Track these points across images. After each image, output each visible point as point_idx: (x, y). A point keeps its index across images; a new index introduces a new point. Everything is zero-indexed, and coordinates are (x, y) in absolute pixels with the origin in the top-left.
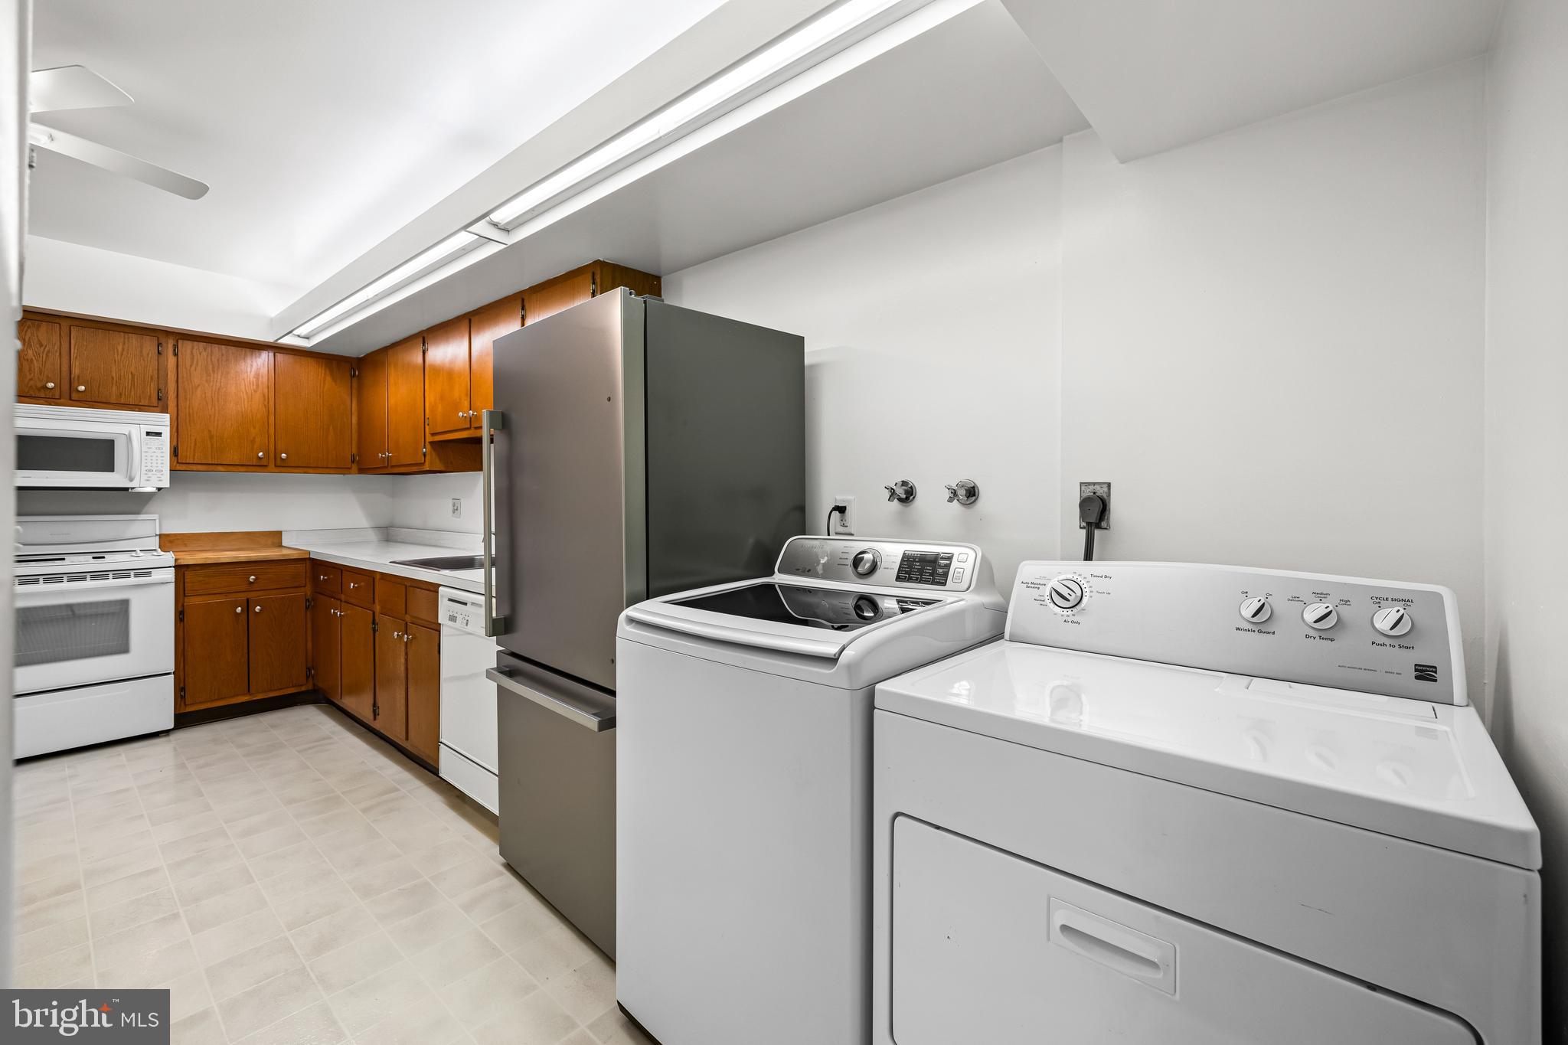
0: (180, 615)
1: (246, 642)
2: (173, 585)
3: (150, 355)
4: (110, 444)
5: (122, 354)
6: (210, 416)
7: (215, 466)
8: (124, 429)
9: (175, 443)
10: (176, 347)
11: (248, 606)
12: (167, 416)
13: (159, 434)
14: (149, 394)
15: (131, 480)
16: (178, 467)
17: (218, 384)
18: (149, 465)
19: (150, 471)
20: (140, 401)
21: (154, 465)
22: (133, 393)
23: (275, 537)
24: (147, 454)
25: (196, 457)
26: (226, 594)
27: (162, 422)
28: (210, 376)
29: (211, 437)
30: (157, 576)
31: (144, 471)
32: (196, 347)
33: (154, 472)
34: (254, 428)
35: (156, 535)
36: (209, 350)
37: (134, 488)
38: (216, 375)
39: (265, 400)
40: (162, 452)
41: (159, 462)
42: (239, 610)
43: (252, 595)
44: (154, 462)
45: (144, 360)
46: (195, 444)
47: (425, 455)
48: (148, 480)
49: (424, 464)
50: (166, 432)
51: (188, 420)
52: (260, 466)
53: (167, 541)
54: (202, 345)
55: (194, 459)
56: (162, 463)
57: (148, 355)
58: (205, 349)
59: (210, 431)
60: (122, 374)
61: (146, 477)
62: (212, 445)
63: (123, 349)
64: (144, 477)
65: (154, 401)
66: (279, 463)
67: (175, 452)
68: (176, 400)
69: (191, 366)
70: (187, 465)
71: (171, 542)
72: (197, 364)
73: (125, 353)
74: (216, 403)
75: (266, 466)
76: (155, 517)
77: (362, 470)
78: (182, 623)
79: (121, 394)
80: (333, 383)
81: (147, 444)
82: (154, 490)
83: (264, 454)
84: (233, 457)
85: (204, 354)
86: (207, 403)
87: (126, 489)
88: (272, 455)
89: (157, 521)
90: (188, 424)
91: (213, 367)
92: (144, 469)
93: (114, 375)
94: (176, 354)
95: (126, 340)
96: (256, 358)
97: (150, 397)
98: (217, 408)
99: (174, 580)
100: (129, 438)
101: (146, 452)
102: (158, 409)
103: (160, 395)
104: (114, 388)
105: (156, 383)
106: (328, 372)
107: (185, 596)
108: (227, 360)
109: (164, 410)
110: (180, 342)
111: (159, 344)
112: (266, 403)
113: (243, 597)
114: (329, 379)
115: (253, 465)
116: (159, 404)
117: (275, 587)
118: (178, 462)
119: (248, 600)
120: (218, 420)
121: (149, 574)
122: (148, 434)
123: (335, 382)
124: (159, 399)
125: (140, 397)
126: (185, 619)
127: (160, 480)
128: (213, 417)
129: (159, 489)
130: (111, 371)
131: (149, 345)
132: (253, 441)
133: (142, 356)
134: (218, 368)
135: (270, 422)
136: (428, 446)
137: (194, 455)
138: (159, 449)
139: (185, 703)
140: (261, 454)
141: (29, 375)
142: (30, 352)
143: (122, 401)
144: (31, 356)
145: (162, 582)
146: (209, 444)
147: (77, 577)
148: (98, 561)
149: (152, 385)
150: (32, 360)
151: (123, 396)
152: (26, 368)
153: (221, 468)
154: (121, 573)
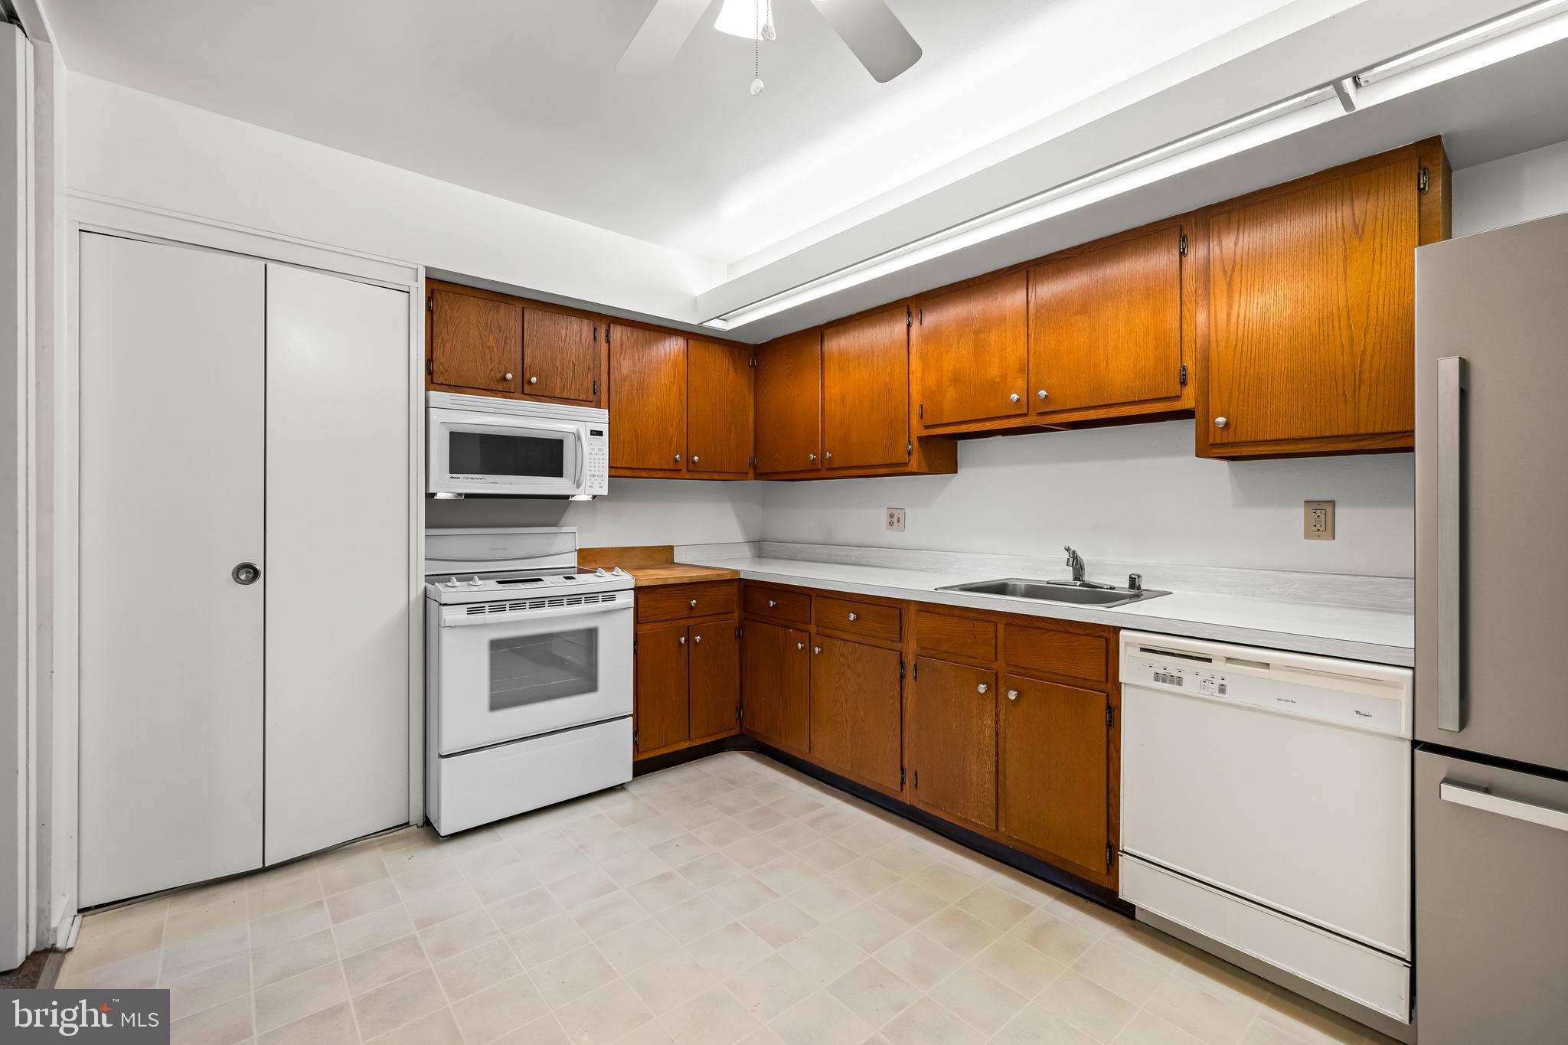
0: (635, 646)
1: (687, 678)
2: (631, 612)
3: (588, 342)
4: (559, 444)
5: (565, 341)
6: (636, 411)
7: (641, 471)
8: (571, 427)
9: (612, 444)
10: (608, 331)
11: (689, 635)
12: (605, 412)
13: (600, 434)
14: (586, 387)
15: (574, 486)
16: (614, 472)
17: (642, 375)
18: (593, 469)
19: (594, 476)
20: (579, 396)
21: (597, 469)
22: (573, 386)
24: (591, 456)
26: (671, 620)
27: (600, 418)
28: (636, 366)
29: (638, 437)
30: (619, 600)
31: (588, 476)
32: (625, 333)
33: (597, 477)
34: (672, 426)
35: (573, 551)
36: (635, 334)
37: (573, 496)
38: (640, 365)
40: (603, 455)
41: (592, 465)
42: (683, 639)
43: (692, 623)
44: (595, 465)
45: (583, 347)
46: (624, 444)
47: (909, 453)
48: (588, 487)
49: (906, 464)
50: (605, 430)
51: (618, 417)
52: (671, 472)
54: (629, 329)
55: (622, 462)
56: (602, 467)
57: (585, 340)
58: (632, 335)
59: (637, 430)
60: (565, 363)
61: (589, 483)
62: (637, 446)
63: (566, 335)
65: (593, 396)
66: (690, 467)
68: (608, 393)
69: (620, 355)
70: (617, 470)
72: (627, 353)
73: (567, 340)
74: (641, 397)
75: (681, 471)
77: (759, 476)
78: (636, 655)
79: (564, 387)
80: (735, 374)
81: (592, 445)
82: (591, 498)
83: (680, 456)
84: (653, 460)
85: (632, 340)
87: (565, 497)
88: (685, 458)
90: (620, 422)
91: (638, 355)
93: (559, 365)
94: (608, 340)
95: (567, 323)
97: (587, 390)
98: (641, 403)
99: (633, 605)
100: (578, 437)
101: (591, 453)
102: (594, 403)
103: (596, 390)
104: (559, 380)
105: (592, 374)
106: (731, 362)
107: (638, 623)
109: (598, 406)
110: (612, 326)
111: (594, 328)
113: (684, 624)
114: (732, 370)
115: (669, 470)
116: (591, 399)
117: (714, 612)
119: (689, 628)
120: (642, 417)
121: (612, 598)
122: (594, 433)
123: (737, 372)
124: (596, 394)
125: (578, 390)
126: (638, 651)
127: (601, 487)
128: (638, 413)
129: (594, 497)
130: (556, 361)
131: (585, 328)
132: (671, 442)
133: (581, 342)
134: (642, 356)
136: (916, 443)
137: (622, 457)
138: (601, 450)
139: (638, 750)
140: (678, 456)
141: (490, 365)
142: (491, 338)
143: (565, 395)
144: (492, 343)
145: (625, 609)
146: (635, 445)
147: (556, 601)
148: (569, 582)
149: (589, 375)
150: (493, 347)
151: (566, 389)
152: (488, 357)
153: (644, 474)
154: (592, 597)
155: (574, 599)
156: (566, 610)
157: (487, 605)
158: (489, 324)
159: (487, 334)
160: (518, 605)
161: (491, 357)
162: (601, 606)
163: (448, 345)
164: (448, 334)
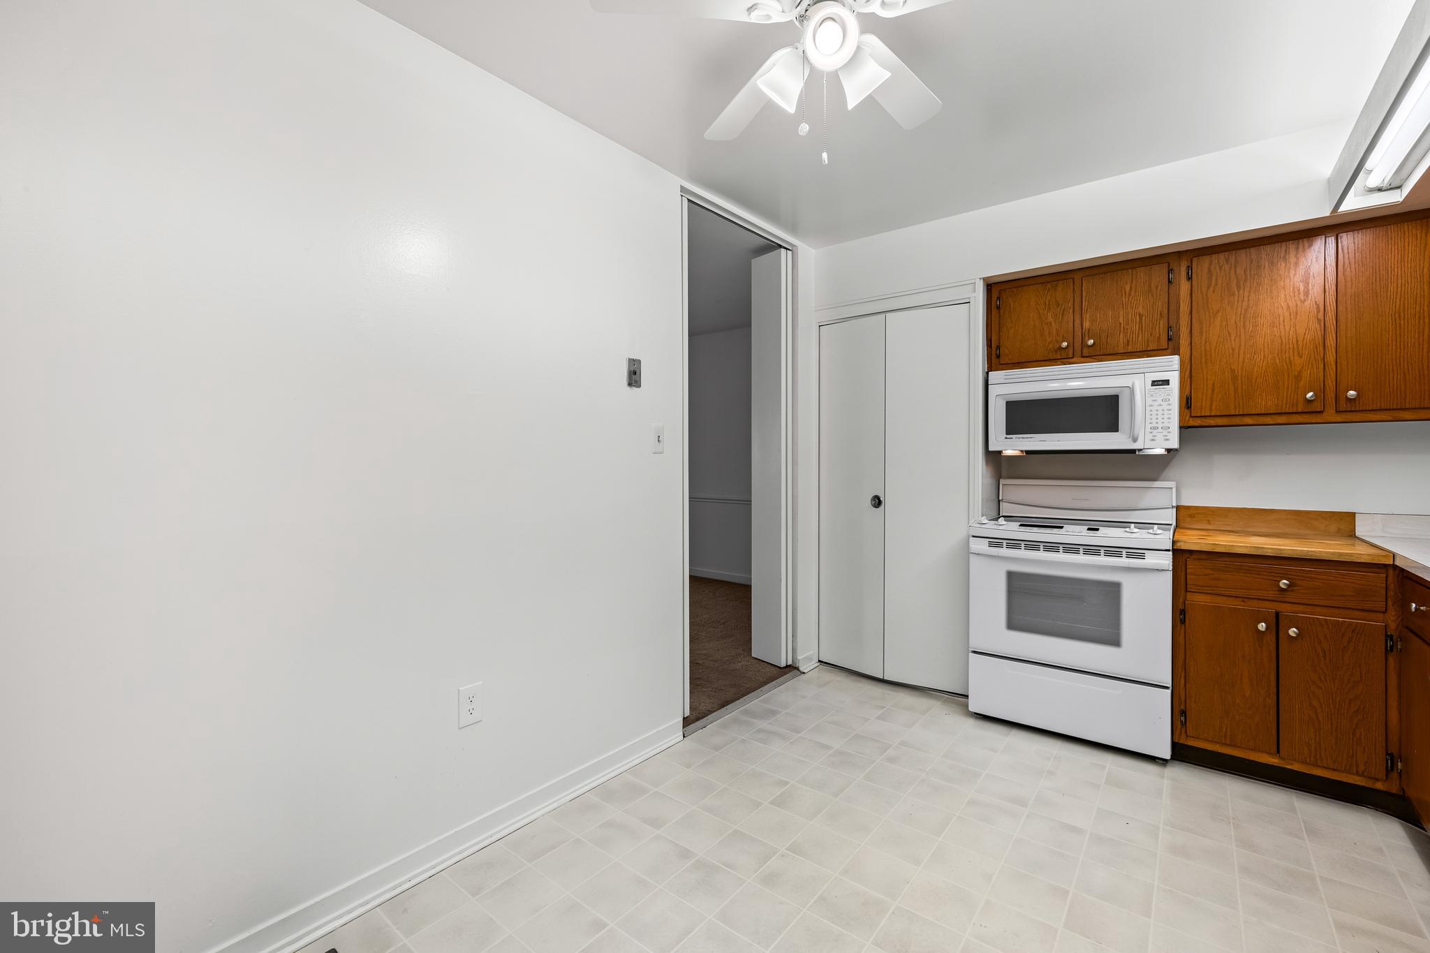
0: (1180, 615)
1: (1273, 678)
2: (1170, 575)
3: (1159, 288)
4: (1114, 400)
5: (1130, 295)
6: (1233, 350)
7: (1240, 418)
8: (1129, 382)
9: (1187, 392)
10: (1189, 268)
11: (1277, 623)
12: (1176, 358)
13: (1166, 382)
14: (1158, 335)
15: (1135, 440)
16: (1192, 423)
17: (1245, 304)
18: (1154, 421)
19: (1155, 428)
20: (1148, 346)
21: (1160, 420)
22: (1140, 338)
23: (1344, 523)
24: (1151, 408)
25: (1214, 407)
26: (1244, 599)
27: (1169, 367)
28: (1234, 294)
29: (1234, 378)
30: (1151, 560)
31: (1148, 430)
32: (1215, 262)
33: (1160, 430)
34: (1301, 357)
35: (1173, 507)
36: (1233, 260)
37: (1140, 450)
38: (1241, 291)
39: (1318, 311)
40: (1169, 404)
41: (1166, 416)
42: (1262, 626)
43: (1285, 609)
44: (1160, 417)
45: (1152, 296)
46: (1213, 391)
48: (1153, 440)
50: (1174, 378)
51: (1203, 360)
52: (1309, 413)
53: (1186, 516)
54: (1222, 256)
55: (1211, 410)
56: (1169, 418)
57: (1157, 288)
58: (1227, 261)
59: (1233, 371)
60: (1130, 318)
61: (1150, 436)
62: (1236, 389)
63: (1131, 288)
64: (1149, 436)
65: (1164, 344)
66: (1343, 406)
67: (1187, 403)
68: (1189, 336)
69: (1208, 288)
70: (1203, 419)
71: (1191, 516)
72: (1216, 284)
73: (1133, 293)
74: (1242, 330)
75: (1321, 412)
76: (1172, 484)
78: (1183, 626)
79: (1128, 342)
81: (1152, 396)
82: (1161, 451)
83: (1315, 394)
84: (1265, 402)
85: (1227, 267)
86: (1229, 333)
87: (1133, 451)
88: (1331, 395)
89: (1174, 490)
90: (1204, 364)
91: (1238, 282)
92: (1148, 426)
93: (1121, 320)
94: (1189, 278)
95: (1134, 278)
96: (1304, 250)
97: (1159, 338)
98: (1243, 337)
99: (1171, 568)
100: (1132, 390)
101: (1151, 406)
102: (1169, 351)
103: (1171, 333)
104: (1122, 335)
105: (1166, 319)
107: (1187, 591)
108: (1259, 267)
109: (1176, 352)
110: (1195, 260)
111: (1170, 271)
112: (1321, 316)
113: (1272, 608)
115: (1297, 414)
116: (1169, 346)
117: (1322, 603)
118: (1191, 416)
119: (1277, 614)
120: (1244, 353)
121: (1142, 557)
122: (1154, 383)
124: (1169, 339)
125: (1148, 340)
126: (1187, 623)
127: (1167, 440)
128: (1237, 350)
129: (1169, 450)
130: (1119, 318)
131: (1158, 276)
132: (1298, 377)
133: (1151, 291)
134: (1246, 280)
135: (1328, 342)
137: (1211, 405)
138: (1166, 400)
139: (1186, 732)
140: (1310, 395)
141: (1048, 338)
142: (1050, 315)
143: (1130, 349)
144: (1050, 319)
145: (1158, 570)
146: (1232, 389)
147: (1071, 548)
148: (1092, 533)
149: (1161, 323)
150: (1051, 323)
151: (1130, 343)
152: (1046, 333)
153: (1248, 420)
154: (1113, 551)
155: (1092, 550)
156: (1081, 558)
157: (1005, 542)
158: (1047, 303)
159: (1046, 313)
160: (1033, 546)
161: (1049, 331)
162: (1124, 561)
163: (1012, 331)
164: (1012, 322)
